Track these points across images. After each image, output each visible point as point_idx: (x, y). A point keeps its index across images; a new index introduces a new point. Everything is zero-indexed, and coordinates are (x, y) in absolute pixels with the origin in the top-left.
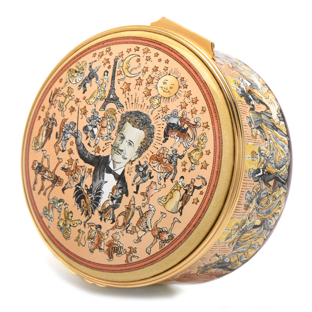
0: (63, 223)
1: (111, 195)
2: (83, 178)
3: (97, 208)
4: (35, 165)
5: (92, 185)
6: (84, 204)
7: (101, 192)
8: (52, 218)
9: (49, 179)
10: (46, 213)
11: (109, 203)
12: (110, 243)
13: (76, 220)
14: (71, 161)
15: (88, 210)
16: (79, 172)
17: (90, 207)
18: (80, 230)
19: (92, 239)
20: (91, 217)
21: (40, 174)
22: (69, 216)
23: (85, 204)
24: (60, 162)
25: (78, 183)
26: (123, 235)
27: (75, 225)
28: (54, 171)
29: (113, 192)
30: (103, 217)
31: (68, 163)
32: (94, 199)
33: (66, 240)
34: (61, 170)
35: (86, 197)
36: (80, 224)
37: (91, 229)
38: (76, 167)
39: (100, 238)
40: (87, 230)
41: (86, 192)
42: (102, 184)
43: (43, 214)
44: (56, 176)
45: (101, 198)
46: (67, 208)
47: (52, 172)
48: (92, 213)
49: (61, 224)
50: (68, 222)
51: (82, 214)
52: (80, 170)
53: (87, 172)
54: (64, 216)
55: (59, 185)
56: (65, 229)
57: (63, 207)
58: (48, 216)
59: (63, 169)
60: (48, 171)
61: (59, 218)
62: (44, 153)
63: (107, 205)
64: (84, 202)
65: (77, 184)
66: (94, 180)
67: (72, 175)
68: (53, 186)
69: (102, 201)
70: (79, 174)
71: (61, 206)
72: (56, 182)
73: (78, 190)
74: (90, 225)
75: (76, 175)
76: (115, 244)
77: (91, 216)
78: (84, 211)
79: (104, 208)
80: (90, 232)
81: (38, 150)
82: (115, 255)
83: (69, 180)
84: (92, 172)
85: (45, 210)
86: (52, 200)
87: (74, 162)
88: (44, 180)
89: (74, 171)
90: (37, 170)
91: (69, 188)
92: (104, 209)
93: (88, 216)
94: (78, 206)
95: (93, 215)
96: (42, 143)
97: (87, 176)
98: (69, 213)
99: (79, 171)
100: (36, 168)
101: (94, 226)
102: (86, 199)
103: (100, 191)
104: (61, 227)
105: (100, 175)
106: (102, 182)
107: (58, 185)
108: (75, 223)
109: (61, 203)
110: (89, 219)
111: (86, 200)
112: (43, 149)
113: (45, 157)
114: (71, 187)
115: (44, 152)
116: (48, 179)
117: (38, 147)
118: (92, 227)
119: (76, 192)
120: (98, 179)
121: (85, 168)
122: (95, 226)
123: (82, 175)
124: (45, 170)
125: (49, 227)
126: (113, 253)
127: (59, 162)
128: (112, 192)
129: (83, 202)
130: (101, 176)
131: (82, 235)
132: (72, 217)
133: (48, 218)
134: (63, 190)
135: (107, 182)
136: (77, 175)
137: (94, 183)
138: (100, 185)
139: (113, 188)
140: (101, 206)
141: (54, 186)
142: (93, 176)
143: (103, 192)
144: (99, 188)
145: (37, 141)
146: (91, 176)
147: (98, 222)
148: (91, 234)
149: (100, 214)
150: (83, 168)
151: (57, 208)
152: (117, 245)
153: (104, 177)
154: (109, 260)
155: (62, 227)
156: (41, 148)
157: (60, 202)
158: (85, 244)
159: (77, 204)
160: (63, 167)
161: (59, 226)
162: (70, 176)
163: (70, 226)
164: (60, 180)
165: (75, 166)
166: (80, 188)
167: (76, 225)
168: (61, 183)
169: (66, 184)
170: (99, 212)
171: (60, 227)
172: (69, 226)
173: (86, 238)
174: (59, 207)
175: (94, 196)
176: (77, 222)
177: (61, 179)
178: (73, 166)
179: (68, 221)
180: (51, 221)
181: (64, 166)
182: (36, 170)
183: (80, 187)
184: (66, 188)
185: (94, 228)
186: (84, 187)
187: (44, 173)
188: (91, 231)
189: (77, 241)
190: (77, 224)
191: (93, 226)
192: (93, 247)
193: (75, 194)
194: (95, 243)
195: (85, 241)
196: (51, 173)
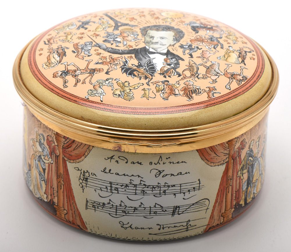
0: (120, 91)
1: (166, 63)
2: (126, 61)
3: (156, 72)
7: (153, 64)
8: (104, 93)
9: (83, 74)
10: (93, 93)
11: (166, 67)
12: (185, 89)
13: (135, 85)
17: (147, 74)
18: (144, 89)
19: (162, 90)
21: (68, 75)
22: (125, 85)
23: (140, 74)
26: (196, 81)
28: (88, 67)
29: (167, 61)
30: (166, 75)
31: (101, 60)
32: (147, 69)
33: (129, 101)
34: (95, 64)
35: (137, 69)
36: (142, 85)
37: (158, 85)
38: (112, 59)
39: (171, 88)
40: (152, 87)
41: (135, 67)
42: (150, 60)
43: (89, 96)
44: (92, 69)
46: (119, 81)
48: (152, 76)
49: (118, 92)
51: (140, 80)
52: (119, 59)
53: (128, 58)
54: (119, 86)
55: (100, 72)
56: (125, 93)
57: (114, 82)
58: (96, 94)
60: (79, 70)
61: (112, 90)
62: (65, 64)
63: (166, 69)
67: (111, 64)
69: (158, 68)
71: (111, 82)
72: (95, 72)
73: (125, 69)
74: (154, 83)
76: (191, 88)
77: (152, 78)
78: (141, 77)
79: (164, 71)
80: (158, 87)
82: (194, 95)
85: (91, 92)
86: (97, 83)
87: (108, 57)
89: (111, 61)
90: (63, 75)
91: (114, 70)
93: (148, 79)
94: (132, 77)
97: (130, 60)
98: (124, 83)
100: (60, 75)
101: (159, 82)
102: (139, 71)
103: (151, 64)
104: (119, 94)
105: (144, 57)
110: (151, 80)
113: (68, 65)
114: (116, 69)
117: (53, 65)
118: (157, 83)
119: (124, 70)
120: (144, 59)
122: (161, 82)
123: (123, 61)
125: (102, 101)
126: (191, 94)
127: (89, 62)
129: (136, 73)
131: (149, 91)
132: (129, 84)
134: (107, 73)
136: (118, 62)
137: (140, 61)
138: (148, 61)
140: (159, 70)
141: (93, 75)
142: (136, 58)
144: (148, 63)
145: (49, 63)
148: (159, 88)
149: (162, 75)
150: (121, 57)
151: (107, 84)
152: (194, 88)
154: (189, 100)
155: (120, 94)
157: (107, 81)
158: (156, 96)
159: (129, 76)
160: (97, 63)
161: (116, 94)
162: (109, 65)
163: (131, 90)
165: (110, 59)
166: (127, 67)
167: (138, 87)
168: (101, 70)
169: (108, 69)
172: (128, 91)
173: (155, 92)
174: (109, 83)
179: (126, 88)
180: (103, 95)
184: (110, 71)
189: (144, 97)
192: (166, 95)
194: (167, 92)
195: (155, 94)
196: (84, 70)
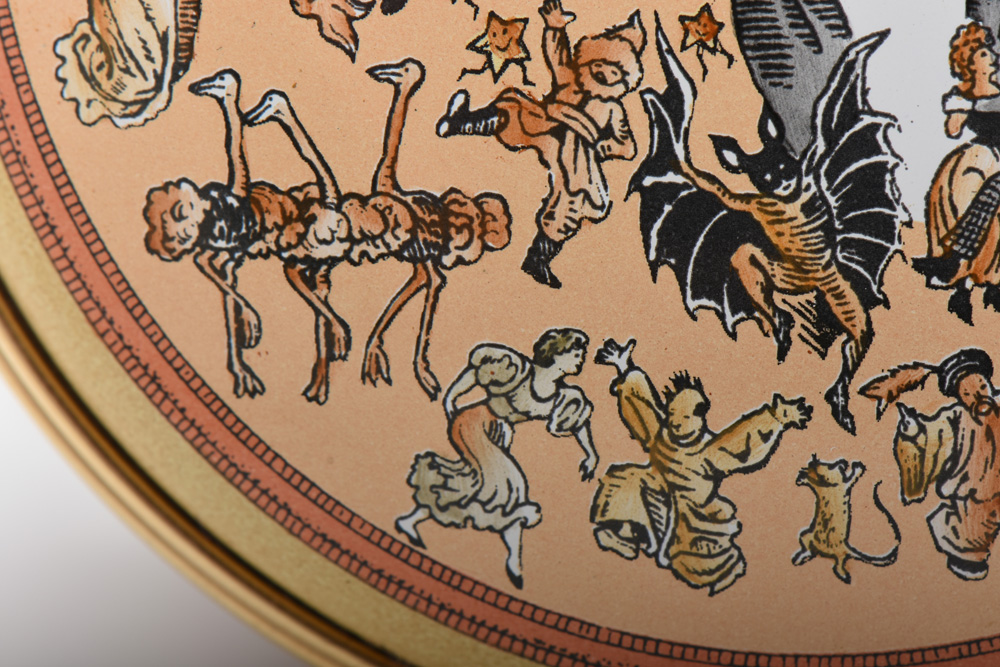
0: (645, 491)
1: (967, 105)
2: (672, 98)
3: (897, 246)
4: (181, 218)
5: (769, 112)
6: (768, 278)
7: (875, 127)
8: (528, 502)
9: (364, 254)
10: (447, 497)
11: (970, 170)
13: (746, 418)
14: (501, 41)
15: (820, 296)
16: (611, 79)
17: (834, 268)
18: (815, 463)
19: (944, 476)
20: (868, 336)
21: (253, 257)
22: (675, 420)
23: (778, 273)
24: (405, 89)
25: (642, 156)
27: (759, 451)
28: (392, 176)
29: (973, 80)
30: (969, 284)
31: (489, 64)
32: (832, 200)
33: (712, 593)
34: (446, 135)
35: (758, 216)
36: (802, 425)
37: (912, 412)
38: (571, 56)
40: (874, 437)
41: (741, 184)
42: (846, 67)
43: (422, 514)
44: (423, 199)
45: (892, 161)
46: (631, 366)
47: (367, 192)
48: (869, 301)
49: (627, 505)
50: (690, 462)
51: (782, 355)
52: (617, 64)
53: (684, 47)
54: (634, 436)
55: (485, 248)
56: (681, 517)
57: (597, 380)
58: (475, 509)
59: (459, 121)
60: (331, 198)
61: (588, 476)
62: (220, 101)
63: (966, 190)
64: (763, 260)
65: (634, 167)
66: (764, 76)
67: (559, 132)
68: (428, 285)
69: (911, 187)
70: (620, 89)
71: (568, 381)
72: (448, 238)
73: (668, 208)
74: (883, 390)
75: (600, 112)
77: (869, 322)
78: (788, 321)
79: (952, 222)
80: (913, 439)
81: (145, 103)
83: (555, 170)
84: (721, 25)
85: (433, 478)
86: (469, 378)
87: (533, 37)
88: (327, 281)
89: (562, 95)
90: (221, 244)
91: (586, 226)
92: (950, 232)
93: (844, 337)
94: (721, 316)
95: (877, 312)
96: (163, 39)
97: (696, 72)
98: (670, 396)
99: (607, 70)
100: (194, 233)
101: (922, 381)
102: (770, 232)
103: (858, 127)
104: (636, 527)
105: (803, 15)
106: (846, 53)
107: (468, 255)
108: (756, 438)
109: (566, 362)
110: (861, 356)
111: (775, 240)
112: (194, 74)
113: (247, 120)
114: (599, 214)
115: (220, 93)
116: (355, 256)
117: (133, 87)
118: (907, 399)
119: (658, 225)
120: (799, 52)
121: (651, 27)
122: (934, 379)
123: (650, 91)
124: (290, 207)
125: (518, 582)
127: (397, 92)
128: (957, 82)
129: (753, 261)
130: (812, 17)
131: (849, 492)
132: (702, 409)
133: (483, 520)
134: (538, 264)
135: (883, 35)
136: (611, 105)
137: (773, 91)
138: (834, 85)
139: (955, 49)
140: (919, 218)
141: (436, 281)
142: (743, 49)
143: (884, 121)
144: (837, 108)
145: (102, 47)
146: (731, 59)
147: (949, 338)
148: (922, 451)
149: (935, 281)
150: (634, 34)
151: (544, 409)
153: (842, 16)
155: (644, 520)
156: (175, 78)
157: (548, 362)
158: (898, 537)
159: (704, 302)
160: (455, 108)
161: (615, 526)
162: (550, 145)
163: (716, 477)
164: (472, 210)
165: (554, 59)
166: (680, 179)
167: (767, 447)
168: (491, 225)
169: (545, 214)
170: (919, 265)
171: (626, 531)
172: (702, 489)
173: (891, 496)
174: (556, 394)
175: (824, 183)
176: (765, 422)
177: (478, 201)
178: (537, 69)
179: (681, 454)
180: (524, 525)
181: (460, 100)
182: (205, 247)
183: (678, 170)
184: (558, 237)
185: (928, 398)
186: (705, 158)
187: (300, 228)
188: (913, 429)
189: (815, 553)
190: (765, 437)
191: (911, 387)
192: (972, 526)
193: (654, 242)
194: (978, 496)
195: (891, 520)
196: (363, 201)
